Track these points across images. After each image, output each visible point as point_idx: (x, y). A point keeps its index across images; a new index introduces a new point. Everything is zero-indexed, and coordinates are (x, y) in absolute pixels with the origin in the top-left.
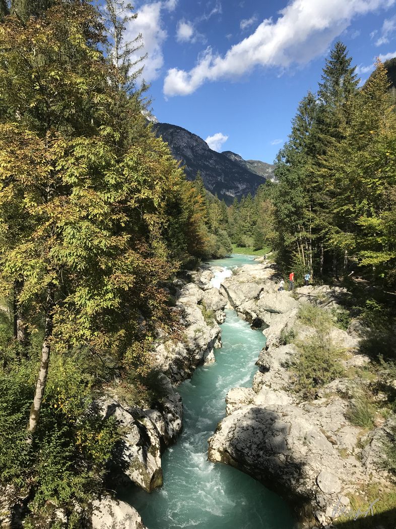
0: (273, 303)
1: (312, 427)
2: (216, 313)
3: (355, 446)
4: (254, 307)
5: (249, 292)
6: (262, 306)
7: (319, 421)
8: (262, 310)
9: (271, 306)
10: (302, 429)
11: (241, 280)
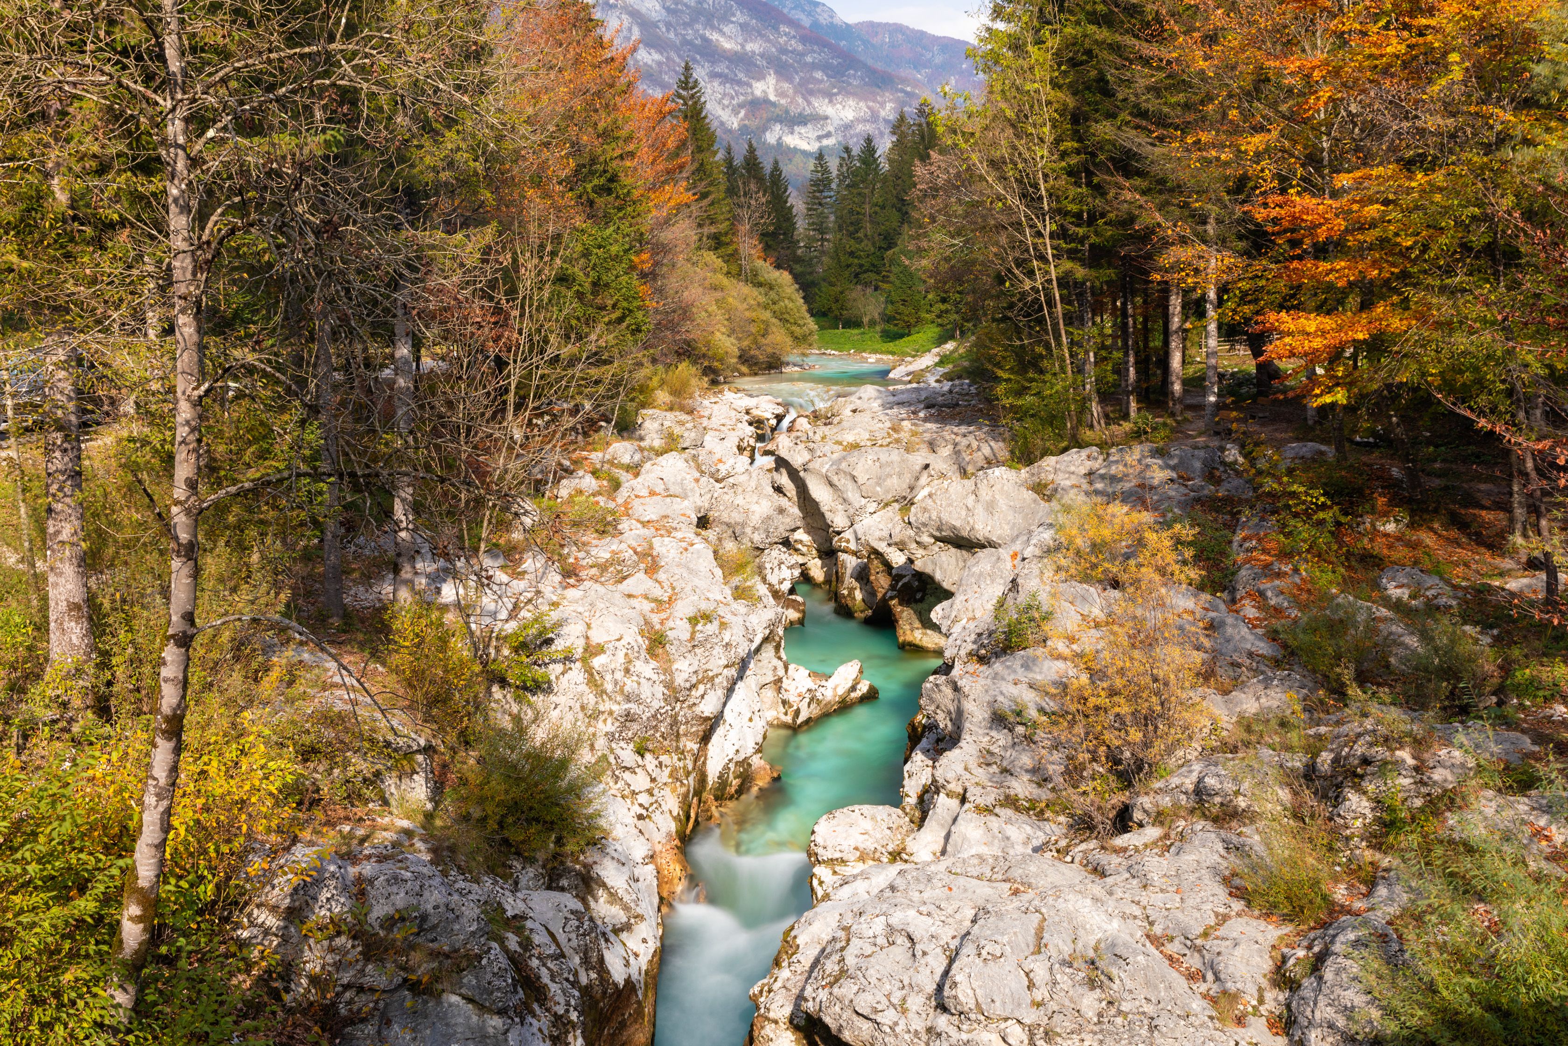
0: (964, 513)
1: (1116, 924)
2: (765, 558)
3: (1265, 983)
4: (900, 532)
5: (880, 481)
6: (925, 525)
7: (1138, 903)
8: (926, 539)
9: (958, 524)
10: (1081, 932)
11: (849, 438)
